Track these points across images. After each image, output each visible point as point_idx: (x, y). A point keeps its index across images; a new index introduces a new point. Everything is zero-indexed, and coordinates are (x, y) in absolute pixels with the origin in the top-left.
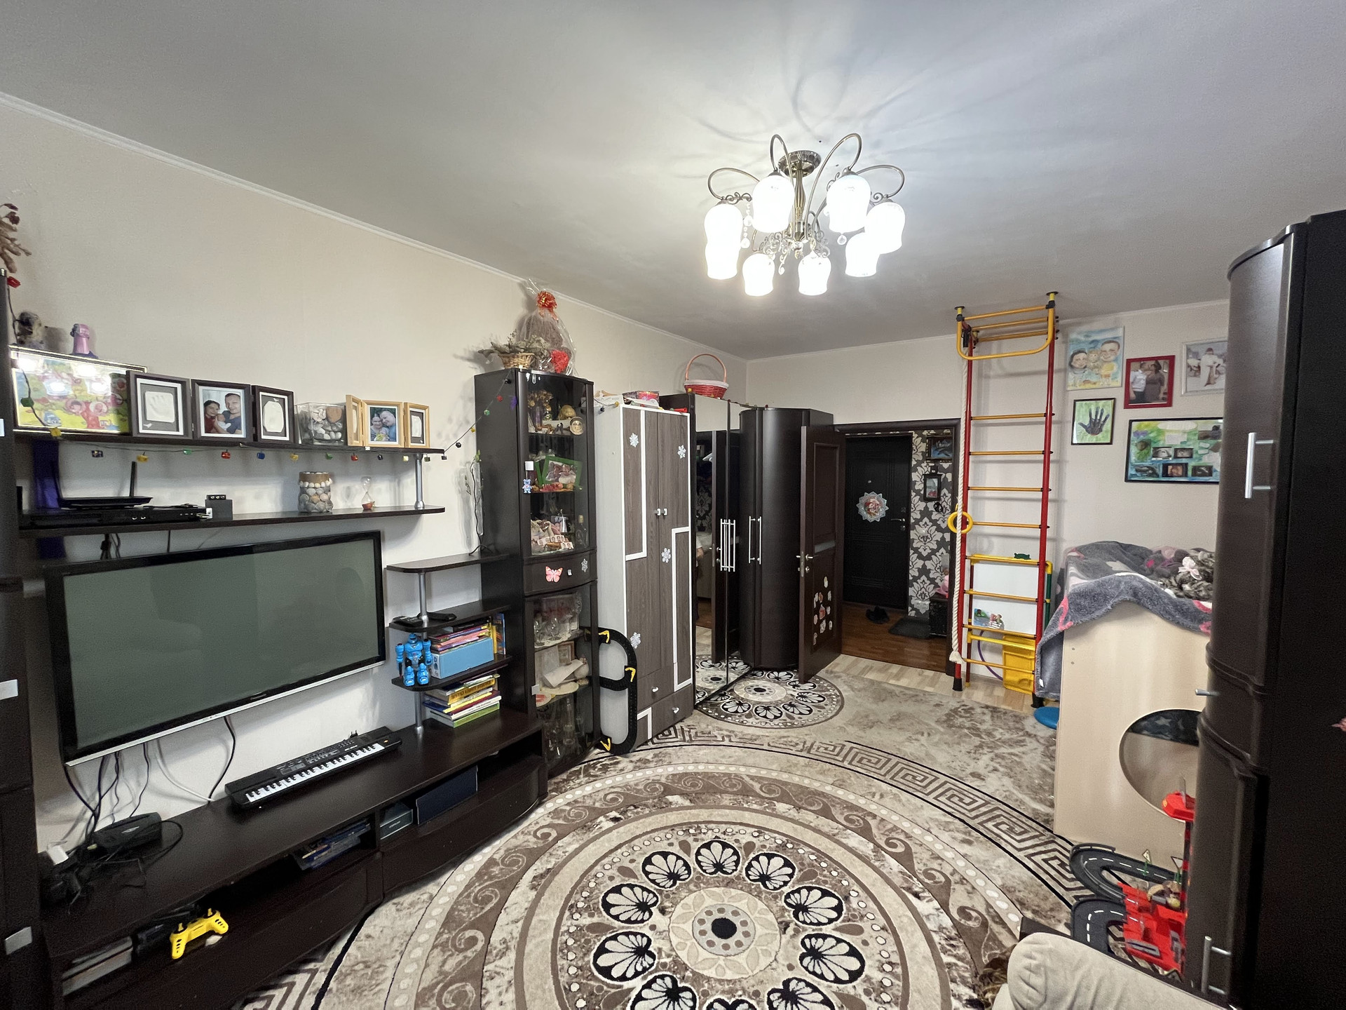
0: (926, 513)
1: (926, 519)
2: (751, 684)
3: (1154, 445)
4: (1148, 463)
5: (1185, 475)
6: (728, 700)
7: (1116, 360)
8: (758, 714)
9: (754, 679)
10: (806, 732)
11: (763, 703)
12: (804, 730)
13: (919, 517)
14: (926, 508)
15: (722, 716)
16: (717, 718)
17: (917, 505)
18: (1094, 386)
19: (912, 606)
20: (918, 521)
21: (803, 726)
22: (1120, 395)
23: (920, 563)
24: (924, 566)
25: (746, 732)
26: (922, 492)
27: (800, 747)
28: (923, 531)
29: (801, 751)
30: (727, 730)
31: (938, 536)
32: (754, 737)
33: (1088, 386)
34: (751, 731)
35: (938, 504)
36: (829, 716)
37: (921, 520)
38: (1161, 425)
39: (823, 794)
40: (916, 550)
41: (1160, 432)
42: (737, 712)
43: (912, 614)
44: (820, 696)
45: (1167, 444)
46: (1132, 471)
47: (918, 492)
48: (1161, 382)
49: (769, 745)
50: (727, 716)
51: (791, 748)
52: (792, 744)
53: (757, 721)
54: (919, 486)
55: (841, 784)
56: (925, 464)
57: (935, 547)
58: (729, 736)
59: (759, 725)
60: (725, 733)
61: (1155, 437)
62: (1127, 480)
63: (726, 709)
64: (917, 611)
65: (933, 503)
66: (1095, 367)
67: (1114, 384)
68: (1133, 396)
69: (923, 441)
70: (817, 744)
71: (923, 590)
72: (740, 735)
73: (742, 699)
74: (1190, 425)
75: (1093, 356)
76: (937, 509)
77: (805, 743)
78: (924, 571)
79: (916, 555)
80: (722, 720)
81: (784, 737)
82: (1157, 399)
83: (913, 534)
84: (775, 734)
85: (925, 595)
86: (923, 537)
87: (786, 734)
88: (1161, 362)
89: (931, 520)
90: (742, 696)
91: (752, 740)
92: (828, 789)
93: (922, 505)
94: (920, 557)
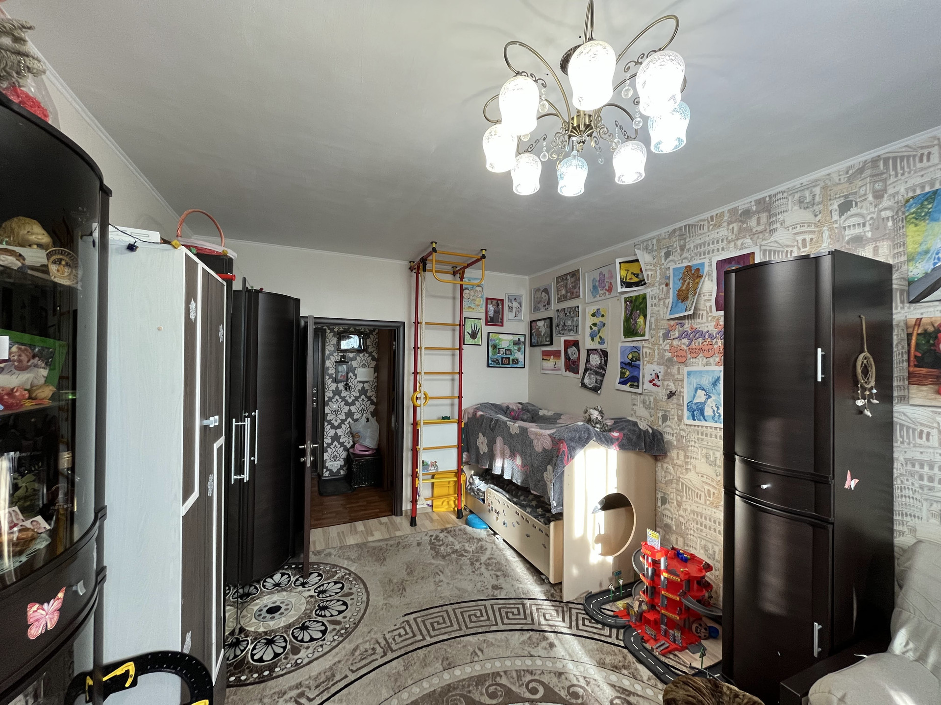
0: (337, 392)
1: (337, 397)
2: (256, 608)
3: (498, 347)
4: (496, 357)
5: (509, 364)
6: (250, 647)
7: (482, 297)
8: (302, 641)
9: (253, 600)
10: (366, 629)
11: (293, 624)
12: (361, 628)
13: (331, 395)
14: (337, 387)
15: (266, 673)
16: (262, 680)
17: (331, 386)
18: (473, 311)
19: (327, 468)
20: (330, 399)
21: (357, 625)
22: (483, 317)
23: (332, 432)
24: (336, 434)
25: (314, 674)
26: (334, 376)
27: (379, 650)
28: (334, 406)
29: (385, 654)
30: (291, 689)
31: (346, 409)
32: (329, 674)
33: (470, 310)
34: (316, 668)
35: (347, 385)
36: (365, 599)
37: (333, 398)
38: (501, 336)
39: (449, 688)
40: (330, 422)
41: (500, 340)
42: (276, 655)
43: (326, 474)
44: (336, 583)
45: (503, 347)
46: (490, 362)
47: (330, 376)
48: (499, 312)
49: (353, 671)
50: (271, 668)
51: (374, 657)
52: (370, 652)
53: (310, 650)
54: (332, 371)
55: (449, 666)
56: (336, 354)
57: (344, 418)
58: (302, 695)
59: (316, 655)
60: (294, 693)
61: (498, 343)
62: (488, 366)
63: (261, 660)
64: (331, 471)
65: (343, 384)
66: (473, 300)
67: (481, 311)
68: (489, 319)
69: (334, 336)
70: (388, 636)
71: (335, 453)
72: (313, 684)
73: (266, 633)
74: (510, 337)
75: (472, 293)
76: (346, 389)
77: (378, 642)
78: (336, 438)
79: (330, 426)
80: (270, 678)
81: (355, 650)
82: (498, 322)
83: (327, 410)
84: (343, 653)
85: (337, 457)
86: (335, 411)
87: (353, 646)
88: (499, 302)
89: (341, 397)
90: (262, 630)
91: (331, 677)
92: (447, 678)
93: (333, 386)
94: (333, 427)
